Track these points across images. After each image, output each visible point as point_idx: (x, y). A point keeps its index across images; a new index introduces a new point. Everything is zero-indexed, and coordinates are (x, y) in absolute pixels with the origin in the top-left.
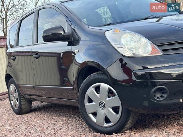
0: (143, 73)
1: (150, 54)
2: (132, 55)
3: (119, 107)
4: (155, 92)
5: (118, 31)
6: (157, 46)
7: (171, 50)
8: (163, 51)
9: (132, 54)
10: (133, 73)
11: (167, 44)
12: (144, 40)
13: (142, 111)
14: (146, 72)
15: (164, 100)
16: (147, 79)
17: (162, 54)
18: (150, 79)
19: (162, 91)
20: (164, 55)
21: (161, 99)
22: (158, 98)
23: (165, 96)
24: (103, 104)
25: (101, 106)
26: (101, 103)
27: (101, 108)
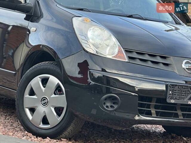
0: (100, 75)
1: (113, 57)
2: (95, 53)
3: (63, 108)
5: (88, 20)
6: (125, 50)
7: (138, 60)
8: (130, 58)
9: (95, 51)
10: (88, 72)
11: (136, 52)
12: (114, 39)
13: (89, 119)
14: (103, 75)
16: (102, 83)
17: (127, 61)
19: (114, 101)
20: (129, 62)
21: (110, 109)
22: (107, 107)
23: (116, 106)
24: (46, 101)
25: (43, 102)
26: (44, 99)
27: (42, 104)
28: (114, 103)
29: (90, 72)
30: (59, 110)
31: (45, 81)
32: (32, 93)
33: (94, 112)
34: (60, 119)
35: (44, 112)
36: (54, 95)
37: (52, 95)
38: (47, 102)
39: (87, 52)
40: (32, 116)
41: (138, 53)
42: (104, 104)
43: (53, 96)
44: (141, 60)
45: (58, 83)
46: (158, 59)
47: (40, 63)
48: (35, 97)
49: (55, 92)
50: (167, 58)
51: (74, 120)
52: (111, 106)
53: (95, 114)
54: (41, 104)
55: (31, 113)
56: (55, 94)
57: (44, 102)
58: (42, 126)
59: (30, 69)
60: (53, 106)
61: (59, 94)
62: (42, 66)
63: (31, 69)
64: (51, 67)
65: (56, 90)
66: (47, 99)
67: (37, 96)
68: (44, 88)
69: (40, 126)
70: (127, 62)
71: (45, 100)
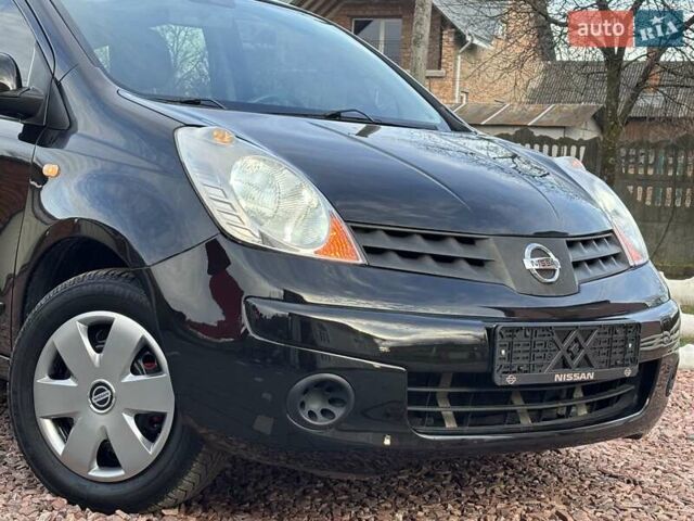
0: (280, 312)
1: (316, 253)
2: (257, 241)
3: (162, 416)
4: (306, 391)
5: (227, 137)
6: (352, 227)
7: (395, 257)
8: (369, 251)
9: (257, 234)
10: (243, 307)
11: (387, 232)
12: (311, 196)
14: (290, 314)
15: (330, 426)
16: (288, 338)
17: (360, 262)
18: (300, 340)
19: (331, 395)
20: (369, 266)
21: (322, 421)
22: (312, 414)
23: (339, 412)
24: (106, 394)
25: (96, 399)
26: (99, 388)
27: (94, 404)
28: (332, 402)
29: (247, 304)
30: (149, 424)
31: (99, 332)
32: (60, 370)
33: (264, 425)
34: (153, 450)
35: (104, 429)
36: (131, 374)
37: (124, 375)
38: (112, 397)
39: (234, 240)
40: (64, 441)
41: (391, 234)
42: (303, 405)
43: (130, 378)
44: (403, 254)
45: (143, 338)
46: (454, 249)
47: (81, 276)
48: (69, 382)
49: (135, 364)
50: (477, 243)
51: (200, 451)
52: (324, 412)
53: (269, 433)
54: (92, 406)
55: (59, 433)
56: (134, 372)
57: (101, 396)
58: (96, 472)
59: (47, 296)
60: (129, 411)
61: (148, 373)
62: (86, 285)
63: (51, 293)
64: (117, 288)
65: (135, 360)
66: (109, 388)
67: (75, 379)
68: (98, 355)
69: (90, 473)
70: (362, 265)
71: (102, 390)
